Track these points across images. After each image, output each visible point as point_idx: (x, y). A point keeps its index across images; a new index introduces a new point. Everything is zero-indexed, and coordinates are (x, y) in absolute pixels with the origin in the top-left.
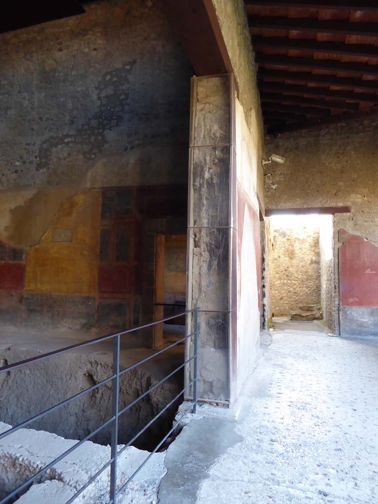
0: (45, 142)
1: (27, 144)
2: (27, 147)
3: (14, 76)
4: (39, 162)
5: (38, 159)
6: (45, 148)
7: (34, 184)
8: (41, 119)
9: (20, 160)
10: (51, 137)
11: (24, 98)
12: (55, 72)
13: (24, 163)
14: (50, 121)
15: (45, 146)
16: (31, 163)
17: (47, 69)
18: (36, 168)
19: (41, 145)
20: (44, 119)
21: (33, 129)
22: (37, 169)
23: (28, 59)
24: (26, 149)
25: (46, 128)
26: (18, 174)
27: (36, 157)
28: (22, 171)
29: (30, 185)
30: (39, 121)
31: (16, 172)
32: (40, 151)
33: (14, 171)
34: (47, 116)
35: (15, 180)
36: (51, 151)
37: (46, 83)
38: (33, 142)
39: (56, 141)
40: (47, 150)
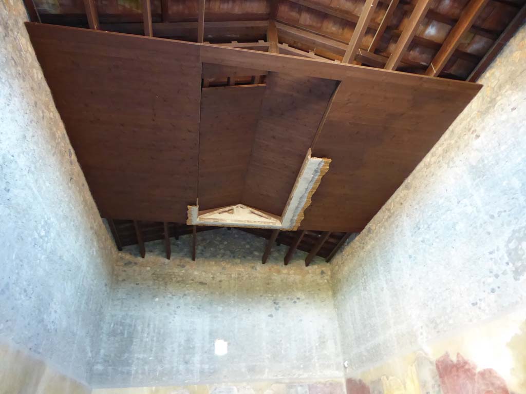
0: (509, 241)
1: (491, 253)
2: (492, 256)
3: (447, 190)
4: (514, 269)
5: (511, 264)
6: (514, 247)
7: (521, 299)
8: (492, 217)
9: (491, 274)
10: (514, 231)
11: (466, 206)
12: (483, 161)
13: (497, 276)
14: (503, 214)
15: (512, 245)
16: (504, 273)
17: (474, 164)
18: (515, 279)
19: (507, 246)
20: (496, 215)
21: (489, 233)
22: (516, 279)
23: (452, 167)
24: (491, 259)
25: (503, 225)
26: (496, 293)
27: (507, 264)
28: (499, 287)
29: (517, 303)
30: (491, 220)
31: (493, 291)
32: (509, 254)
33: (490, 291)
34: (498, 209)
35: (496, 302)
36: (521, 248)
37: (479, 177)
38: (496, 248)
39: (522, 233)
40: (516, 249)
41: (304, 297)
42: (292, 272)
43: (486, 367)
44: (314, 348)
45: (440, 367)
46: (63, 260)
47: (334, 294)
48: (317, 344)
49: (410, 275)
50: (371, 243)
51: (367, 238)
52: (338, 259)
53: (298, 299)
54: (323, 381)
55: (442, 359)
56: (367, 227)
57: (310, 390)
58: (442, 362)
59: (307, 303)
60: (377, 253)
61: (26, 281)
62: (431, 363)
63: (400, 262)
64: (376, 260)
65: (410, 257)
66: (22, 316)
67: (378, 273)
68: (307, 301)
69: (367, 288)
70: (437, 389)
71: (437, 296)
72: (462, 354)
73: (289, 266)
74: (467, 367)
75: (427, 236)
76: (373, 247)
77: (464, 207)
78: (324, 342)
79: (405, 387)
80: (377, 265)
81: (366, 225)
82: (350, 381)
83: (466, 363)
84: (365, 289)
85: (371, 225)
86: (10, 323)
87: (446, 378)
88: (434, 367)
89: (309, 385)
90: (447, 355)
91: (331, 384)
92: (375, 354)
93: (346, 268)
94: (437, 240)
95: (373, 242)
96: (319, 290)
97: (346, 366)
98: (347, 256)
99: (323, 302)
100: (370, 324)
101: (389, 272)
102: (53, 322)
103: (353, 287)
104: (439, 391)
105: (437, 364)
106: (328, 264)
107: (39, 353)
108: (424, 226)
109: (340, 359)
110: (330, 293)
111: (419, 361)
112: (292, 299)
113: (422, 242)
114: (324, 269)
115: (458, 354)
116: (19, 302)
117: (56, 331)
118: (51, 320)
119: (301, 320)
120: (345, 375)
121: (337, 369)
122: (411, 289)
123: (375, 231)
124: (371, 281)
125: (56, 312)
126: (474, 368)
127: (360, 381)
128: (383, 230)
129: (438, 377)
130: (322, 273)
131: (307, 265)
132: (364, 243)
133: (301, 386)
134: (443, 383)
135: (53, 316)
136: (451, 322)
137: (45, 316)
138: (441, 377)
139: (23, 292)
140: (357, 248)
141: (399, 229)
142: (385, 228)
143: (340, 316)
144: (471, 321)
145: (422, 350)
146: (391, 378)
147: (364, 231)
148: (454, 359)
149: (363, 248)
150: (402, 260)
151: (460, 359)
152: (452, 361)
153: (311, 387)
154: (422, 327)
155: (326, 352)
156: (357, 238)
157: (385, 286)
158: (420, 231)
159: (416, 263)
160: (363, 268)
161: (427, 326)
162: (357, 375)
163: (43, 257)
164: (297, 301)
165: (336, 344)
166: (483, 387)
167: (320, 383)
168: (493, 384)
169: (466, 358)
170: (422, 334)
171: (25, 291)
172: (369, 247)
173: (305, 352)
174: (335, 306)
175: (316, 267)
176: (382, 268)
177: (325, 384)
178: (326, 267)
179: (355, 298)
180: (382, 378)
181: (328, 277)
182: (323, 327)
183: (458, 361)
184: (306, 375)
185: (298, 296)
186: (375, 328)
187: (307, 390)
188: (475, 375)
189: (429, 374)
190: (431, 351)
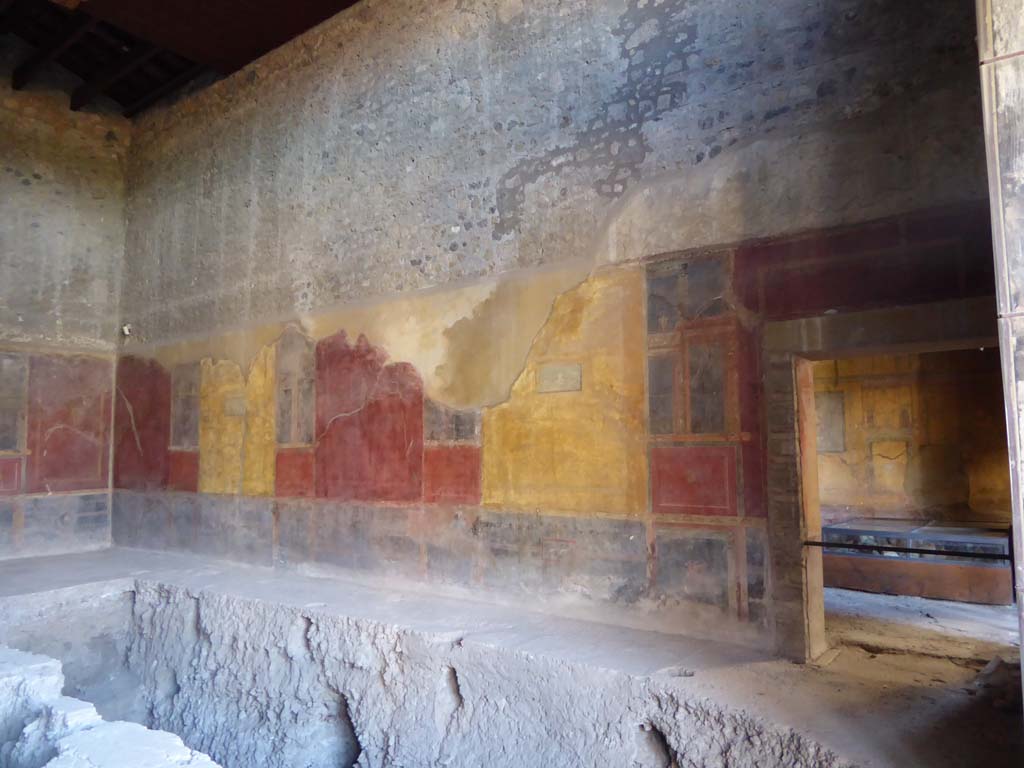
0: (509, 175)
1: (473, 186)
2: (473, 192)
3: (438, 51)
4: (499, 220)
5: (497, 213)
6: (512, 187)
7: (492, 268)
8: (498, 127)
9: (460, 221)
10: (523, 162)
11: (462, 93)
12: (522, 22)
13: (468, 226)
14: (517, 127)
15: (510, 183)
16: (482, 224)
17: (505, 20)
18: (493, 236)
19: (502, 182)
20: (505, 126)
21: (482, 153)
22: (496, 237)
23: (464, 10)
24: (470, 197)
25: (510, 145)
26: (457, 252)
27: (492, 210)
28: (464, 245)
29: (483, 273)
30: (494, 131)
31: (453, 247)
32: (501, 195)
33: (448, 248)
34: (512, 118)
35: (451, 265)
36: (522, 192)
37: (503, 49)
38: (484, 180)
39: (533, 168)
40: (514, 191)
41: (51, 177)
42: (29, 110)
43: (403, 360)
44: (59, 287)
45: (323, 353)
47: (129, 191)
48: (67, 282)
49: (314, 189)
50: (248, 106)
51: (242, 93)
52: (157, 117)
53: (37, 176)
54: (65, 353)
55: (331, 341)
56: (249, 68)
57: (33, 365)
58: (330, 345)
59: (58, 193)
60: (257, 128)
62: (308, 344)
63: (302, 159)
64: (249, 143)
65: (326, 155)
67: (248, 168)
68: (60, 187)
69: (215, 193)
70: (306, 386)
71: (355, 237)
72: (368, 336)
73: (21, 93)
74: (369, 357)
75: (372, 126)
76: (250, 115)
77: (459, 93)
78: (84, 281)
79: (246, 381)
80: (249, 154)
81: (248, 63)
82: (127, 363)
83: (370, 351)
84: (208, 194)
85: (258, 66)
87: (328, 370)
88: (312, 352)
89: (32, 359)
90: (342, 335)
91: (84, 362)
92: (201, 318)
93: (173, 142)
94: (388, 139)
95: (254, 104)
96: (95, 171)
97: (127, 332)
98: (183, 116)
99: (96, 198)
100: (202, 263)
101: (273, 173)
103: (181, 184)
104: (310, 389)
105: (318, 348)
106: (128, 122)
108: (371, 105)
109: (115, 319)
110: (120, 185)
111: (286, 341)
112: (18, 174)
113: (358, 133)
114: (115, 129)
115: (362, 336)
119: (36, 225)
120: (119, 348)
121: (104, 336)
122: (309, 214)
123: (264, 83)
124: (226, 182)
126: (383, 359)
127: (153, 363)
128: (283, 85)
129: (313, 368)
130: (110, 136)
131: (75, 107)
132: (230, 101)
133: (11, 357)
134: (321, 377)
136: (366, 284)
138: (319, 368)
140: (211, 106)
141: (320, 95)
142: (289, 84)
143: (133, 239)
144: (400, 287)
145: (298, 322)
146: (221, 362)
147: (239, 74)
148: (352, 342)
149: (226, 110)
150: (306, 156)
151: (362, 344)
152: (347, 346)
153: (34, 363)
154: (309, 284)
155: (85, 301)
156: (216, 86)
157: (255, 198)
158: (360, 112)
159: (334, 170)
160: (214, 151)
161: (320, 285)
162: (147, 350)
164: (34, 181)
165: (111, 289)
166: (387, 389)
167: (59, 356)
168: (402, 386)
169: (372, 344)
170: (305, 295)
172: (241, 111)
173: (35, 292)
174: (129, 217)
175: (96, 118)
176: (258, 161)
177: (70, 361)
178: (123, 130)
179: (180, 208)
180: (202, 361)
181: (122, 151)
182: (89, 250)
183: (358, 347)
184: (27, 339)
185: (36, 171)
186: (212, 271)
187: (27, 366)
188: (379, 369)
189: (296, 362)
190: (315, 326)
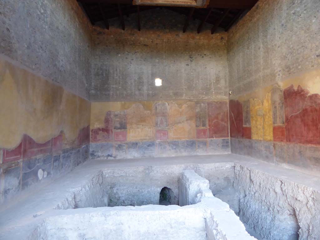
41: (208, 54)
42: (202, 38)
43: (315, 93)
44: (213, 83)
45: (286, 93)
46: (59, 29)
47: (228, 52)
48: (214, 81)
49: (280, 38)
50: (257, 17)
51: (255, 13)
52: (233, 29)
53: (205, 55)
54: (216, 101)
55: (288, 89)
56: (256, 5)
57: (208, 105)
58: (288, 90)
59: (210, 58)
60: (260, 23)
61: (40, 41)
62: (281, 91)
63: (275, 29)
64: (258, 28)
65: (283, 25)
66: (44, 62)
67: (259, 37)
68: (210, 56)
69: (250, 47)
70: (281, 105)
71: (295, 51)
72: (301, 86)
73: (200, 34)
74: (302, 93)
75: (298, 9)
76: (258, 20)
78: (218, 80)
79: (263, 104)
80: (259, 32)
81: (256, 3)
82: (231, 102)
83: (302, 91)
84: (248, 48)
85: (259, 3)
86: (38, 66)
87: (288, 99)
88: (282, 94)
89: (208, 103)
90: (292, 86)
91: (220, 103)
92: (249, 87)
93: (238, 35)
94: (305, 12)
95: (259, 16)
96: (219, 49)
97: (230, 93)
98: (240, 26)
99: (220, 57)
100: (248, 70)
101: (266, 36)
102: (62, 66)
103: (241, 47)
104: (282, 106)
105: (284, 92)
106: (226, 33)
107: (58, 82)
108: (298, 2)
109: (227, 90)
110: (226, 51)
111: (274, 90)
112: (201, 55)
113: (293, 14)
114: (223, 36)
115: (299, 86)
116: (40, 54)
117: (65, 71)
118: (61, 65)
119: (206, 68)
120: (229, 98)
121: (225, 95)
122: (279, 47)
123: (262, 7)
124: (253, 43)
125: (62, 60)
126: (307, 93)
127: (237, 101)
128: (267, 6)
129: (283, 99)
130: (222, 38)
131: (212, 33)
132: (252, 17)
133: (203, 103)
134: (286, 102)
135: (61, 63)
136: (299, 67)
137: (57, 63)
138: (285, 98)
139: (40, 48)
140: (247, 21)
141: (279, 5)
142: (269, 5)
143: (230, 66)
144: (313, 66)
145: (277, 84)
146: (255, 99)
147: (254, 8)
148: (296, 88)
149: (251, 20)
150: (276, 27)
151: (300, 89)
152: (294, 90)
153: (208, 104)
154: (280, 71)
155: (219, 86)
156: (248, 14)
157: (262, 46)
158: (294, 6)
159: (286, 30)
160: (249, 34)
161: (284, 70)
162: (236, 98)
163: (46, 27)
164: (204, 56)
165: (226, 81)
166: (309, 104)
167: (214, 102)
168: (315, 102)
169: (303, 88)
170: (279, 75)
171: (42, 48)
172: (255, 19)
173: (207, 85)
174: (228, 60)
175: (218, 34)
176: (262, 34)
177: (217, 102)
178: (225, 35)
179: (241, 54)
180: (250, 100)
181: (225, 42)
182: (219, 72)
183: (298, 90)
184: (206, 98)
185: (205, 53)
186: (251, 72)
187: (207, 105)
188: (306, 97)
189: (278, 97)
190: (283, 85)
